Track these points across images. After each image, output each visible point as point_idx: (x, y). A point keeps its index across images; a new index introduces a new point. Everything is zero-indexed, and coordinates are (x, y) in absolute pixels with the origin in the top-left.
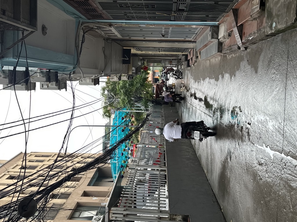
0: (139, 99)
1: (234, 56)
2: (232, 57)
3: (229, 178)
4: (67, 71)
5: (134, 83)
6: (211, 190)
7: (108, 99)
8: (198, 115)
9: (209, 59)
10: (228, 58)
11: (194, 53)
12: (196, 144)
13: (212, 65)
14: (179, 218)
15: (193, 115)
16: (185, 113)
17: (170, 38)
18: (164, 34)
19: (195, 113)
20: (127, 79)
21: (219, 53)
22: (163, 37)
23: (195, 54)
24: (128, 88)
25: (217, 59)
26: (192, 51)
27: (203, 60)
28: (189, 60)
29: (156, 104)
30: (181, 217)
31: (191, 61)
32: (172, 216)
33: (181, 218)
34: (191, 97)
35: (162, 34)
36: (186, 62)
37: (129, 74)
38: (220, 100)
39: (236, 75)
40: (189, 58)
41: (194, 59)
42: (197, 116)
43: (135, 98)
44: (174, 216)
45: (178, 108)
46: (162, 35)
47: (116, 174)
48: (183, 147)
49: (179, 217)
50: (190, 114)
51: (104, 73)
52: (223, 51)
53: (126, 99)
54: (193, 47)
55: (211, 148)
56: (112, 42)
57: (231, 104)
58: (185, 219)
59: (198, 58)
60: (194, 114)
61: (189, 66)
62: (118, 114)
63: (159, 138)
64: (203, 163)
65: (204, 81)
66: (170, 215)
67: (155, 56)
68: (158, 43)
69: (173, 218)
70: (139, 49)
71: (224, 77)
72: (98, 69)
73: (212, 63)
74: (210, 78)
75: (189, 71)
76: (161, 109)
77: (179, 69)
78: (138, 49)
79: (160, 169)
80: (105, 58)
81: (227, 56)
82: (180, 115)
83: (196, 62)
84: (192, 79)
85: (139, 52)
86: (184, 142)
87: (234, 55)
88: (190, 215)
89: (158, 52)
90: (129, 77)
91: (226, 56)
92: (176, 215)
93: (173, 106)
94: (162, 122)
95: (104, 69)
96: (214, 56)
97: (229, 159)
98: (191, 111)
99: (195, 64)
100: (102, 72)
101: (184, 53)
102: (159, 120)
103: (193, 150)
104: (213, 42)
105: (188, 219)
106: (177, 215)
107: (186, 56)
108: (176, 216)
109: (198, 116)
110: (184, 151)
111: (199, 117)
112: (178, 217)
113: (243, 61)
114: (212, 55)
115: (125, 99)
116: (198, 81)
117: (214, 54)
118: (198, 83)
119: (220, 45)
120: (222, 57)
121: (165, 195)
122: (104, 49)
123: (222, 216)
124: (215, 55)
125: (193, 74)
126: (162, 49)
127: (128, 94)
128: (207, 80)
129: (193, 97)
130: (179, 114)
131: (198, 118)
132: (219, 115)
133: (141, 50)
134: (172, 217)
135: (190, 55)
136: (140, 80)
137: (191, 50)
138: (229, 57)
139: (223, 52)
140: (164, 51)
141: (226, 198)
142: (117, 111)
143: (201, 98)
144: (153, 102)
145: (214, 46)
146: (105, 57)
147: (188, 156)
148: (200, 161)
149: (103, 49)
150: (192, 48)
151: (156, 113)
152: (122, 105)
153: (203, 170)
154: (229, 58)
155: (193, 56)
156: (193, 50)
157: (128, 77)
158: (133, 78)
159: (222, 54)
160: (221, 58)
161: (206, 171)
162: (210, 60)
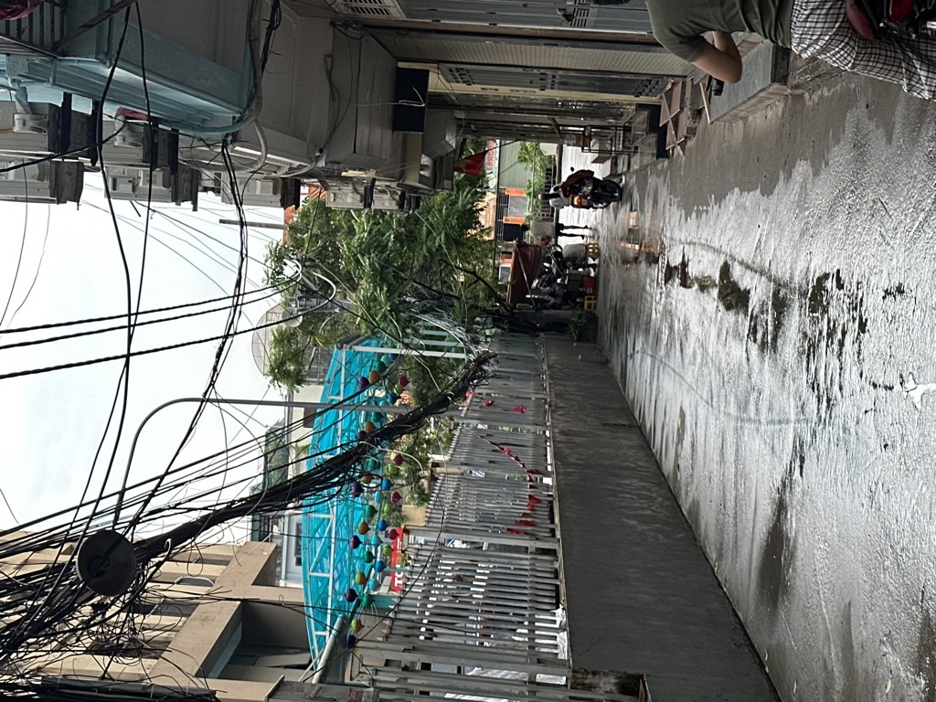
0: (440, 302)
1: (826, 94)
2: (821, 97)
3: (795, 541)
4: (214, 130)
5: (420, 230)
6: (731, 613)
7: (300, 298)
8: (692, 345)
9: (743, 114)
10: (809, 103)
11: (688, 95)
12: (682, 466)
13: (754, 137)
14: (607, 684)
15: (672, 355)
16: (638, 356)
17: (595, 27)
18: (570, 10)
19: (681, 344)
20: (397, 208)
21: (776, 86)
22: (569, 20)
23: (688, 103)
24: (391, 251)
25: (770, 114)
26: (679, 88)
27: (717, 120)
28: (665, 126)
29: (511, 330)
30: (613, 681)
31: (671, 132)
32: (580, 676)
33: (616, 684)
34: (666, 282)
35: (564, 10)
36: (653, 138)
37: (407, 182)
38: (778, 264)
39: (830, 162)
40: (665, 118)
41: (685, 121)
42: (689, 351)
43: (420, 297)
44: (590, 676)
45: (607, 346)
46: (565, 15)
47: (325, 629)
48: (628, 482)
49: (606, 679)
50: (662, 353)
51: (324, 157)
52: (790, 78)
53: (382, 298)
54: (685, 71)
55: (736, 460)
56: (362, 37)
57: (812, 271)
58: (630, 685)
59: (703, 116)
60: (678, 347)
61: (662, 153)
62: (346, 364)
63: (530, 451)
64: (706, 528)
65: (720, 207)
66: (574, 672)
67: (521, 110)
68: (543, 47)
69: (583, 684)
70: (460, 72)
71: (793, 177)
72: (305, 140)
73: (755, 129)
74: (742, 191)
75: (662, 178)
76: (536, 349)
77: (619, 172)
78: (457, 70)
79: (532, 545)
80: (334, 100)
81: (807, 95)
82: (618, 373)
83: (692, 132)
84: (674, 208)
85: (460, 88)
86: (633, 465)
87: (829, 91)
88: (648, 675)
89: (537, 90)
90: (403, 196)
91: (802, 96)
92: (594, 673)
93: (588, 340)
94: (538, 396)
95: (328, 142)
96: (760, 101)
97: (798, 470)
98: (665, 342)
99: (690, 144)
100: (318, 154)
101: (643, 99)
102: (528, 388)
103: (669, 495)
104: (756, 44)
105: (641, 687)
106: (599, 672)
107: (655, 111)
108: (597, 677)
109: (694, 353)
110: (629, 493)
111: (699, 352)
112: (604, 679)
113: (854, 109)
114: (751, 95)
115: (375, 299)
116: (698, 211)
117: (759, 88)
118: (697, 217)
119: (780, 54)
120: (790, 101)
121: (554, 622)
122: (329, 60)
123: (765, 682)
124: (762, 94)
125: (679, 185)
126: (554, 77)
127: (390, 276)
128: (733, 197)
129: (678, 281)
130: (612, 369)
131: (695, 358)
132: (769, 324)
133: (466, 78)
134: (579, 681)
135: (670, 108)
136: (448, 216)
137: (673, 84)
138: (810, 100)
139: (792, 81)
140: (564, 85)
141: (782, 614)
142: (341, 348)
143: (706, 275)
144: (497, 319)
145: (760, 61)
146: (332, 93)
147: (648, 512)
148: (693, 528)
149: (326, 62)
150: (680, 74)
151: (511, 363)
152: (363, 326)
153: (705, 556)
154: (811, 103)
155: (682, 109)
156: (684, 85)
157: (397, 197)
158: (417, 206)
159: (789, 91)
160: (785, 106)
161: (713, 556)
162: (745, 119)
